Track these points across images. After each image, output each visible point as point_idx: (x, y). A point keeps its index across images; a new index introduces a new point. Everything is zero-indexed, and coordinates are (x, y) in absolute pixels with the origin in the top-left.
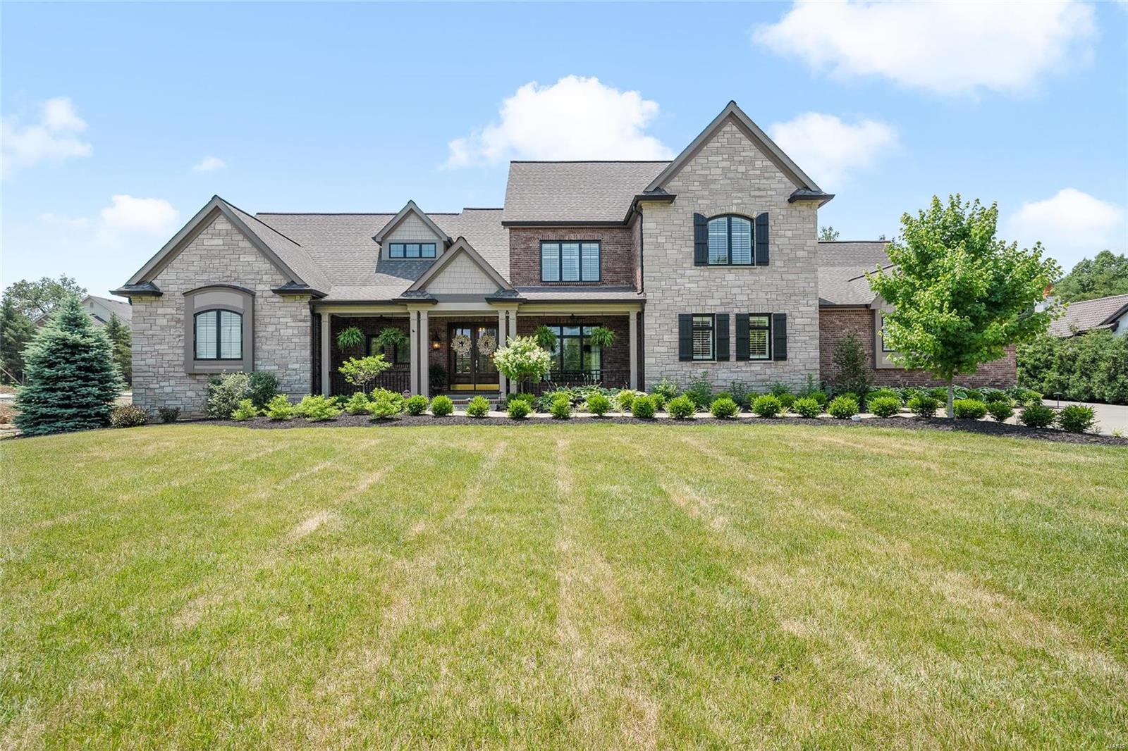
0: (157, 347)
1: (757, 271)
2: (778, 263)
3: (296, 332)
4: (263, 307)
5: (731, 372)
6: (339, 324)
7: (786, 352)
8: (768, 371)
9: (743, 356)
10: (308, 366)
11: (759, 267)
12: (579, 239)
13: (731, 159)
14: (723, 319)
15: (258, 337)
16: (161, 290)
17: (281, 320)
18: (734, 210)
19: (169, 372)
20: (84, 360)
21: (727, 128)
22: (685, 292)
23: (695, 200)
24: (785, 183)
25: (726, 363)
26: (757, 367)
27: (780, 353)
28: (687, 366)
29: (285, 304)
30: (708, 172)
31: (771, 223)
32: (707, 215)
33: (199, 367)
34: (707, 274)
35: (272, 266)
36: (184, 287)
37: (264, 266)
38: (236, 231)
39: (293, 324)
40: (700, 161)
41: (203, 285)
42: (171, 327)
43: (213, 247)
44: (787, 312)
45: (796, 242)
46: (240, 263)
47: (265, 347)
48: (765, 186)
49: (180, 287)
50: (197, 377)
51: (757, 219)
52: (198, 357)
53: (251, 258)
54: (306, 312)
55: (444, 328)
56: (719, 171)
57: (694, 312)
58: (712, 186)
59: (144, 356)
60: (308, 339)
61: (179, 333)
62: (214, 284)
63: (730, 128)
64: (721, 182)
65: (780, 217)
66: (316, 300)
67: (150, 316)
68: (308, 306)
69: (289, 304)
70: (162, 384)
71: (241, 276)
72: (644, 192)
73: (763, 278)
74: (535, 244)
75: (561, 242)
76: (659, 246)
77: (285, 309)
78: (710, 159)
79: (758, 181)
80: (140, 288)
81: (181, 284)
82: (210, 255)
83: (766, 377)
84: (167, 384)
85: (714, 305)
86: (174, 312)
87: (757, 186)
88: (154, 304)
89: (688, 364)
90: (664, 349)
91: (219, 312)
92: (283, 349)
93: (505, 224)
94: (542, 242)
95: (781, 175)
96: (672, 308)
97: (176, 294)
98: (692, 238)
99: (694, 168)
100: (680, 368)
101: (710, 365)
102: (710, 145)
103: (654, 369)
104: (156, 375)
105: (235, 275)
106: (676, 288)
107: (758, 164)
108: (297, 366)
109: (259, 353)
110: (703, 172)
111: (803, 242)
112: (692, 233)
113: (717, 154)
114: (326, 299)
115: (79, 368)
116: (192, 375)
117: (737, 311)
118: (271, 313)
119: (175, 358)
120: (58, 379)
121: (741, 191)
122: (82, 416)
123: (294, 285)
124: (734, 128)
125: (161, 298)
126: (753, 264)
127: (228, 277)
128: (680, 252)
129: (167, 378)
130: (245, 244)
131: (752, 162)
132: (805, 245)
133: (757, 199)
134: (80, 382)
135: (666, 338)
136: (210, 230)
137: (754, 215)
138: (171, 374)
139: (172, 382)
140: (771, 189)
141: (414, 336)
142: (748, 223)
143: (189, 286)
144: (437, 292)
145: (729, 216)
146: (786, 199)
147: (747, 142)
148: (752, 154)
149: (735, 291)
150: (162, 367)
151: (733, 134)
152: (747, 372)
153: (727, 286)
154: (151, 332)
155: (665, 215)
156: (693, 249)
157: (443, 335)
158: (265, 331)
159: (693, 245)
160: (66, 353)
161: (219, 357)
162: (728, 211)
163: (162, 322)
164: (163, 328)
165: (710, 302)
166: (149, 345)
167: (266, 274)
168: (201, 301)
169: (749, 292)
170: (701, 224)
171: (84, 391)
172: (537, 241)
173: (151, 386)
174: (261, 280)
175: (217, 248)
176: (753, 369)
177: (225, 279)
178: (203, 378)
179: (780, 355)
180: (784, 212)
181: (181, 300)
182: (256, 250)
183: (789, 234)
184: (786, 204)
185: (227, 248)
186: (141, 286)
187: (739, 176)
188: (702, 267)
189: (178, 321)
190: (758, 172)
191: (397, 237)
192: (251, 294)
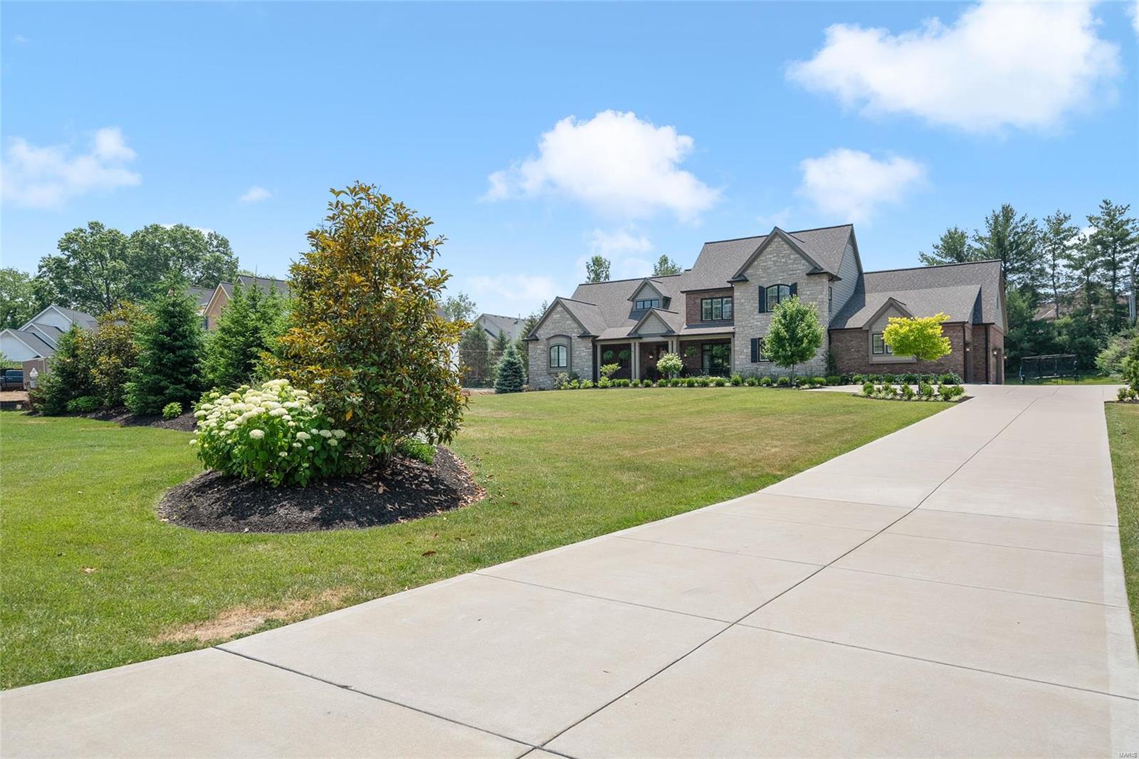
0: (538, 362)
3: (587, 354)
4: (575, 343)
6: (604, 348)
10: (591, 369)
12: (721, 296)
13: (778, 256)
15: (573, 357)
16: (538, 338)
17: (581, 349)
18: (780, 282)
20: (514, 368)
21: (776, 240)
22: (754, 327)
23: (759, 279)
24: (806, 266)
28: (755, 365)
29: (583, 342)
30: (766, 264)
31: (798, 287)
32: (765, 286)
33: (552, 371)
34: (765, 317)
35: (577, 326)
37: (574, 325)
38: (564, 311)
39: (586, 351)
41: (553, 335)
42: (542, 354)
46: (566, 325)
47: (576, 361)
48: (796, 268)
49: (545, 336)
50: (551, 375)
51: (792, 285)
52: (551, 366)
53: (569, 322)
54: (591, 345)
55: (655, 348)
56: (772, 263)
57: (758, 337)
58: (768, 271)
59: (533, 366)
60: (591, 357)
61: (545, 356)
62: (557, 334)
64: (773, 268)
65: (803, 284)
66: (594, 339)
67: (535, 349)
68: (592, 342)
70: (539, 378)
71: (566, 330)
72: (733, 278)
74: (698, 301)
75: (711, 299)
76: (742, 304)
77: (583, 344)
78: (766, 256)
79: (792, 266)
82: (555, 322)
84: (541, 378)
86: (543, 347)
87: (791, 268)
88: (536, 344)
90: (743, 357)
91: (559, 346)
92: (582, 362)
93: (683, 292)
94: (702, 300)
95: (804, 262)
96: (748, 335)
97: (544, 339)
98: (758, 299)
99: (758, 262)
100: (751, 366)
101: (766, 364)
102: (767, 249)
103: (737, 367)
104: (537, 374)
105: (564, 330)
106: (750, 325)
107: (792, 257)
108: (588, 369)
109: (573, 364)
110: (763, 264)
112: (758, 296)
113: (771, 254)
114: (599, 338)
115: (514, 372)
116: (549, 374)
118: (577, 346)
119: (544, 367)
120: (508, 376)
121: (783, 272)
123: (586, 333)
124: (780, 239)
125: (538, 341)
127: (562, 331)
128: (752, 306)
129: (540, 375)
130: (568, 316)
131: (788, 256)
132: (817, 298)
133: (792, 275)
134: (513, 377)
135: (744, 351)
136: (555, 311)
137: (790, 284)
139: (542, 376)
140: (799, 270)
141: (633, 354)
142: (787, 287)
143: (548, 336)
144: (642, 333)
145: (778, 285)
146: (807, 274)
147: (786, 246)
148: (789, 252)
150: (539, 371)
151: (779, 242)
154: (535, 356)
155: (744, 288)
156: (758, 304)
157: (655, 352)
158: (576, 354)
159: (758, 302)
160: (510, 366)
161: (559, 366)
162: (776, 283)
163: (539, 351)
164: (539, 354)
165: (766, 332)
166: (535, 361)
167: (575, 329)
168: (553, 342)
170: (762, 291)
171: (515, 380)
172: (700, 300)
173: (536, 379)
174: (573, 332)
175: (558, 319)
178: (553, 375)
180: (806, 281)
181: (545, 342)
182: (571, 318)
183: (808, 293)
184: (806, 277)
185: (562, 319)
186: (532, 337)
187: (782, 264)
188: (763, 313)
189: (545, 351)
190: (792, 261)
191: (640, 297)
192: (570, 338)
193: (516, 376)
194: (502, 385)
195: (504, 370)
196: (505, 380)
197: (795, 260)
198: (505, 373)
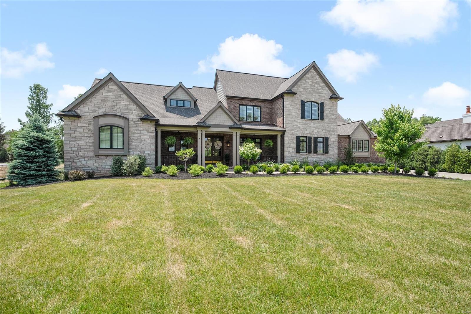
0: (78, 142)
1: (320, 122)
2: (326, 120)
3: (148, 137)
4: (133, 125)
5: (312, 157)
7: (328, 151)
8: (323, 157)
9: (316, 152)
10: (154, 152)
11: (321, 121)
12: (253, 105)
13: (312, 82)
14: (310, 138)
15: (131, 139)
16: (80, 114)
17: (141, 132)
18: (313, 100)
19: (84, 154)
20: (46, 147)
21: (311, 71)
22: (298, 128)
23: (301, 95)
24: (329, 92)
25: (310, 154)
26: (319, 156)
27: (326, 151)
28: (298, 155)
29: (143, 125)
30: (305, 85)
31: (324, 105)
32: (305, 101)
33: (101, 152)
34: (305, 122)
35: (137, 108)
36: (93, 114)
37: (133, 107)
38: (119, 90)
39: (147, 134)
40: (303, 81)
41: (102, 114)
42: (85, 133)
43: (107, 97)
44: (329, 137)
45: (332, 113)
46: (121, 105)
47: (134, 144)
48: (323, 92)
49: (90, 114)
50: (100, 157)
51: (320, 104)
52: (100, 147)
53: (126, 103)
54: (153, 129)
56: (309, 85)
57: (301, 136)
58: (307, 91)
59: (71, 146)
60: (154, 141)
61: (89, 136)
62: (108, 113)
63: (313, 70)
64: (310, 89)
65: (327, 104)
66: (158, 123)
67: (74, 127)
68: (154, 126)
69: (145, 125)
70: (80, 160)
71: (122, 111)
72: (286, 90)
73: (322, 125)
74: (237, 105)
75: (246, 105)
76: (290, 111)
77: (143, 127)
78: (306, 81)
79: (320, 90)
80: (70, 113)
81: (91, 112)
82: (105, 100)
83: (322, 159)
84: (84, 160)
85: (307, 134)
86: (87, 126)
87: (320, 92)
88: (76, 121)
89: (299, 154)
90: (291, 149)
91: (111, 127)
92: (142, 145)
93: (226, 96)
94: (240, 105)
95: (327, 89)
96: (294, 134)
97: (88, 117)
98: (300, 109)
99: (301, 83)
100: (296, 156)
101: (305, 155)
102: (306, 76)
103: (288, 156)
104: (77, 156)
105: (119, 110)
106: (295, 126)
107: (321, 84)
108: (149, 152)
109: (130, 146)
110: (304, 85)
111: (333, 113)
112: (301, 107)
113: (309, 79)
114: (161, 123)
115: (45, 152)
116: (97, 156)
117: (314, 136)
118: (136, 128)
119: (88, 147)
120: (36, 157)
121: (315, 93)
122: (48, 175)
123: (149, 117)
125: (80, 119)
126: (318, 120)
127: (115, 111)
128: (296, 113)
129: (83, 157)
130: (124, 96)
131: (319, 83)
133: (320, 97)
134: (46, 158)
135: (292, 145)
136: (106, 88)
137: (319, 102)
138: (85, 155)
139: (86, 159)
140: (324, 94)
141: (199, 141)
142: (317, 105)
143: (95, 114)
144: (210, 123)
145: (312, 102)
146: (329, 98)
147: (317, 76)
148: (319, 81)
149: (313, 129)
150: (81, 152)
151: (313, 73)
152: (317, 157)
153: (311, 127)
154: (74, 135)
155: (292, 99)
156: (301, 113)
158: (134, 136)
159: (301, 111)
160: (38, 144)
161: (111, 148)
162: (311, 100)
163: (81, 130)
164: (81, 133)
165: (306, 132)
166: (73, 141)
167: (134, 111)
168: (103, 121)
169: (317, 129)
170: (303, 103)
172: (238, 104)
173: (75, 161)
174: (132, 113)
175: (110, 97)
176: (318, 156)
177: (114, 112)
178: (102, 157)
179: (327, 152)
180: (328, 102)
181: (92, 121)
182: (129, 99)
183: (329, 110)
184: (329, 99)
185: (115, 97)
186: (70, 112)
187: (315, 88)
188: (303, 120)
189: (89, 130)
190: (321, 87)
191: (174, 97)
192: (127, 119)
193: (49, 157)
194: (24, 168)
195: (28, 149)
196: (31, 162)
197: (322, 86)
198: (32, 153)
